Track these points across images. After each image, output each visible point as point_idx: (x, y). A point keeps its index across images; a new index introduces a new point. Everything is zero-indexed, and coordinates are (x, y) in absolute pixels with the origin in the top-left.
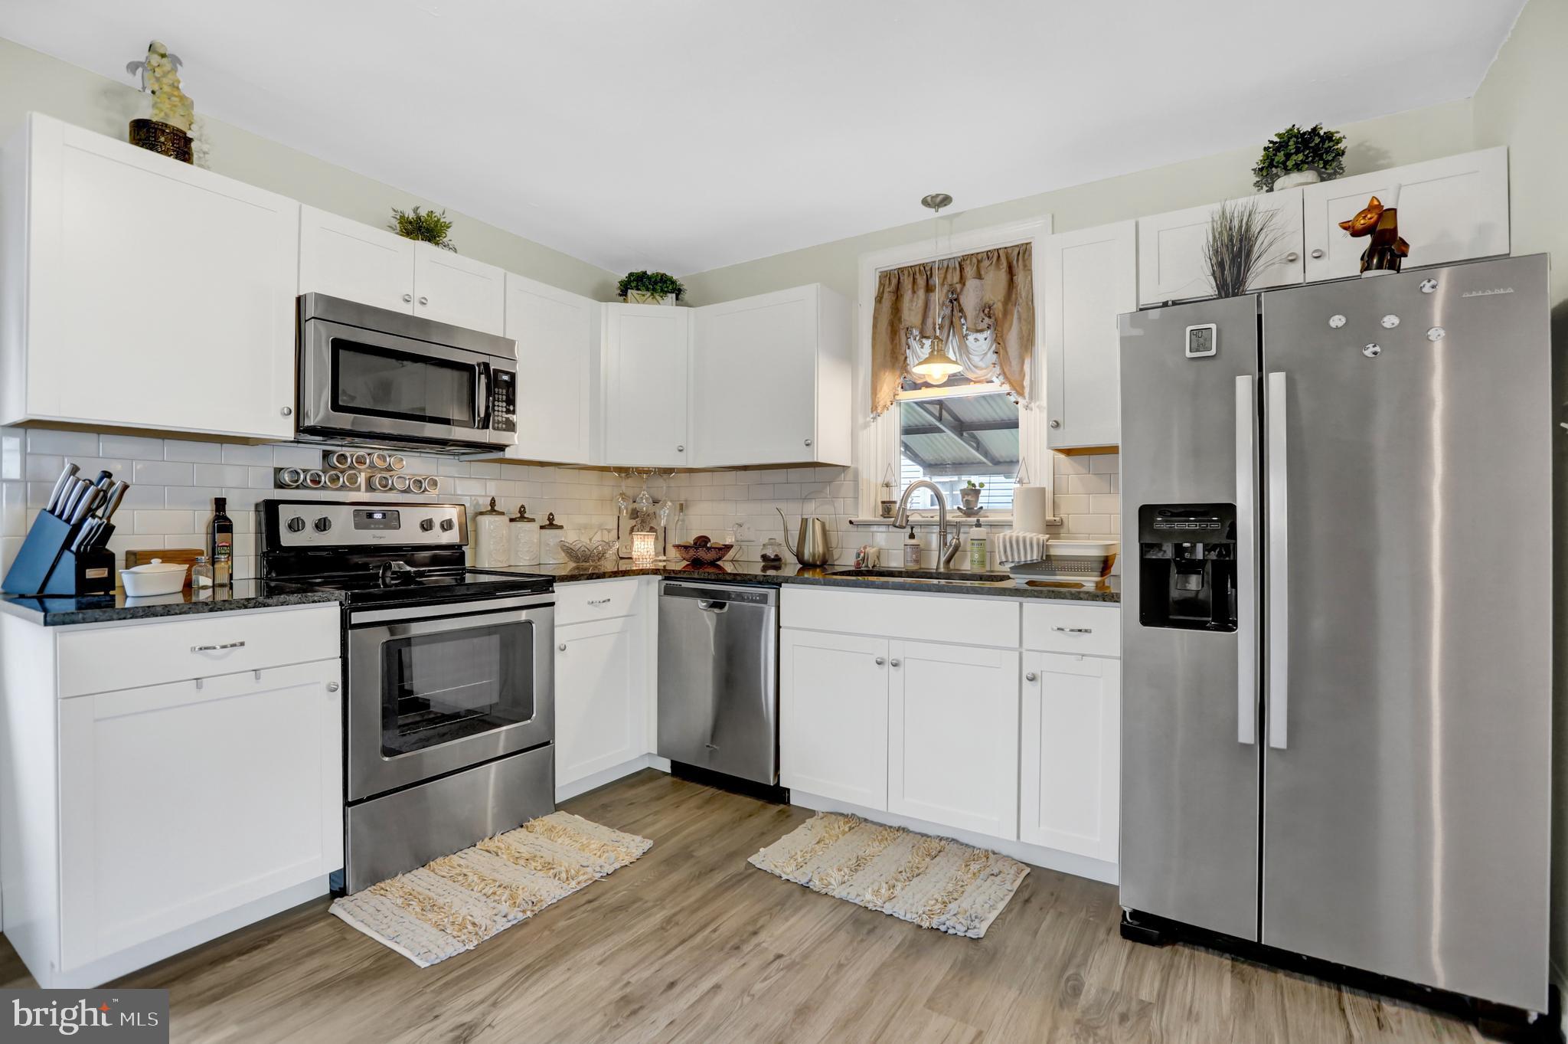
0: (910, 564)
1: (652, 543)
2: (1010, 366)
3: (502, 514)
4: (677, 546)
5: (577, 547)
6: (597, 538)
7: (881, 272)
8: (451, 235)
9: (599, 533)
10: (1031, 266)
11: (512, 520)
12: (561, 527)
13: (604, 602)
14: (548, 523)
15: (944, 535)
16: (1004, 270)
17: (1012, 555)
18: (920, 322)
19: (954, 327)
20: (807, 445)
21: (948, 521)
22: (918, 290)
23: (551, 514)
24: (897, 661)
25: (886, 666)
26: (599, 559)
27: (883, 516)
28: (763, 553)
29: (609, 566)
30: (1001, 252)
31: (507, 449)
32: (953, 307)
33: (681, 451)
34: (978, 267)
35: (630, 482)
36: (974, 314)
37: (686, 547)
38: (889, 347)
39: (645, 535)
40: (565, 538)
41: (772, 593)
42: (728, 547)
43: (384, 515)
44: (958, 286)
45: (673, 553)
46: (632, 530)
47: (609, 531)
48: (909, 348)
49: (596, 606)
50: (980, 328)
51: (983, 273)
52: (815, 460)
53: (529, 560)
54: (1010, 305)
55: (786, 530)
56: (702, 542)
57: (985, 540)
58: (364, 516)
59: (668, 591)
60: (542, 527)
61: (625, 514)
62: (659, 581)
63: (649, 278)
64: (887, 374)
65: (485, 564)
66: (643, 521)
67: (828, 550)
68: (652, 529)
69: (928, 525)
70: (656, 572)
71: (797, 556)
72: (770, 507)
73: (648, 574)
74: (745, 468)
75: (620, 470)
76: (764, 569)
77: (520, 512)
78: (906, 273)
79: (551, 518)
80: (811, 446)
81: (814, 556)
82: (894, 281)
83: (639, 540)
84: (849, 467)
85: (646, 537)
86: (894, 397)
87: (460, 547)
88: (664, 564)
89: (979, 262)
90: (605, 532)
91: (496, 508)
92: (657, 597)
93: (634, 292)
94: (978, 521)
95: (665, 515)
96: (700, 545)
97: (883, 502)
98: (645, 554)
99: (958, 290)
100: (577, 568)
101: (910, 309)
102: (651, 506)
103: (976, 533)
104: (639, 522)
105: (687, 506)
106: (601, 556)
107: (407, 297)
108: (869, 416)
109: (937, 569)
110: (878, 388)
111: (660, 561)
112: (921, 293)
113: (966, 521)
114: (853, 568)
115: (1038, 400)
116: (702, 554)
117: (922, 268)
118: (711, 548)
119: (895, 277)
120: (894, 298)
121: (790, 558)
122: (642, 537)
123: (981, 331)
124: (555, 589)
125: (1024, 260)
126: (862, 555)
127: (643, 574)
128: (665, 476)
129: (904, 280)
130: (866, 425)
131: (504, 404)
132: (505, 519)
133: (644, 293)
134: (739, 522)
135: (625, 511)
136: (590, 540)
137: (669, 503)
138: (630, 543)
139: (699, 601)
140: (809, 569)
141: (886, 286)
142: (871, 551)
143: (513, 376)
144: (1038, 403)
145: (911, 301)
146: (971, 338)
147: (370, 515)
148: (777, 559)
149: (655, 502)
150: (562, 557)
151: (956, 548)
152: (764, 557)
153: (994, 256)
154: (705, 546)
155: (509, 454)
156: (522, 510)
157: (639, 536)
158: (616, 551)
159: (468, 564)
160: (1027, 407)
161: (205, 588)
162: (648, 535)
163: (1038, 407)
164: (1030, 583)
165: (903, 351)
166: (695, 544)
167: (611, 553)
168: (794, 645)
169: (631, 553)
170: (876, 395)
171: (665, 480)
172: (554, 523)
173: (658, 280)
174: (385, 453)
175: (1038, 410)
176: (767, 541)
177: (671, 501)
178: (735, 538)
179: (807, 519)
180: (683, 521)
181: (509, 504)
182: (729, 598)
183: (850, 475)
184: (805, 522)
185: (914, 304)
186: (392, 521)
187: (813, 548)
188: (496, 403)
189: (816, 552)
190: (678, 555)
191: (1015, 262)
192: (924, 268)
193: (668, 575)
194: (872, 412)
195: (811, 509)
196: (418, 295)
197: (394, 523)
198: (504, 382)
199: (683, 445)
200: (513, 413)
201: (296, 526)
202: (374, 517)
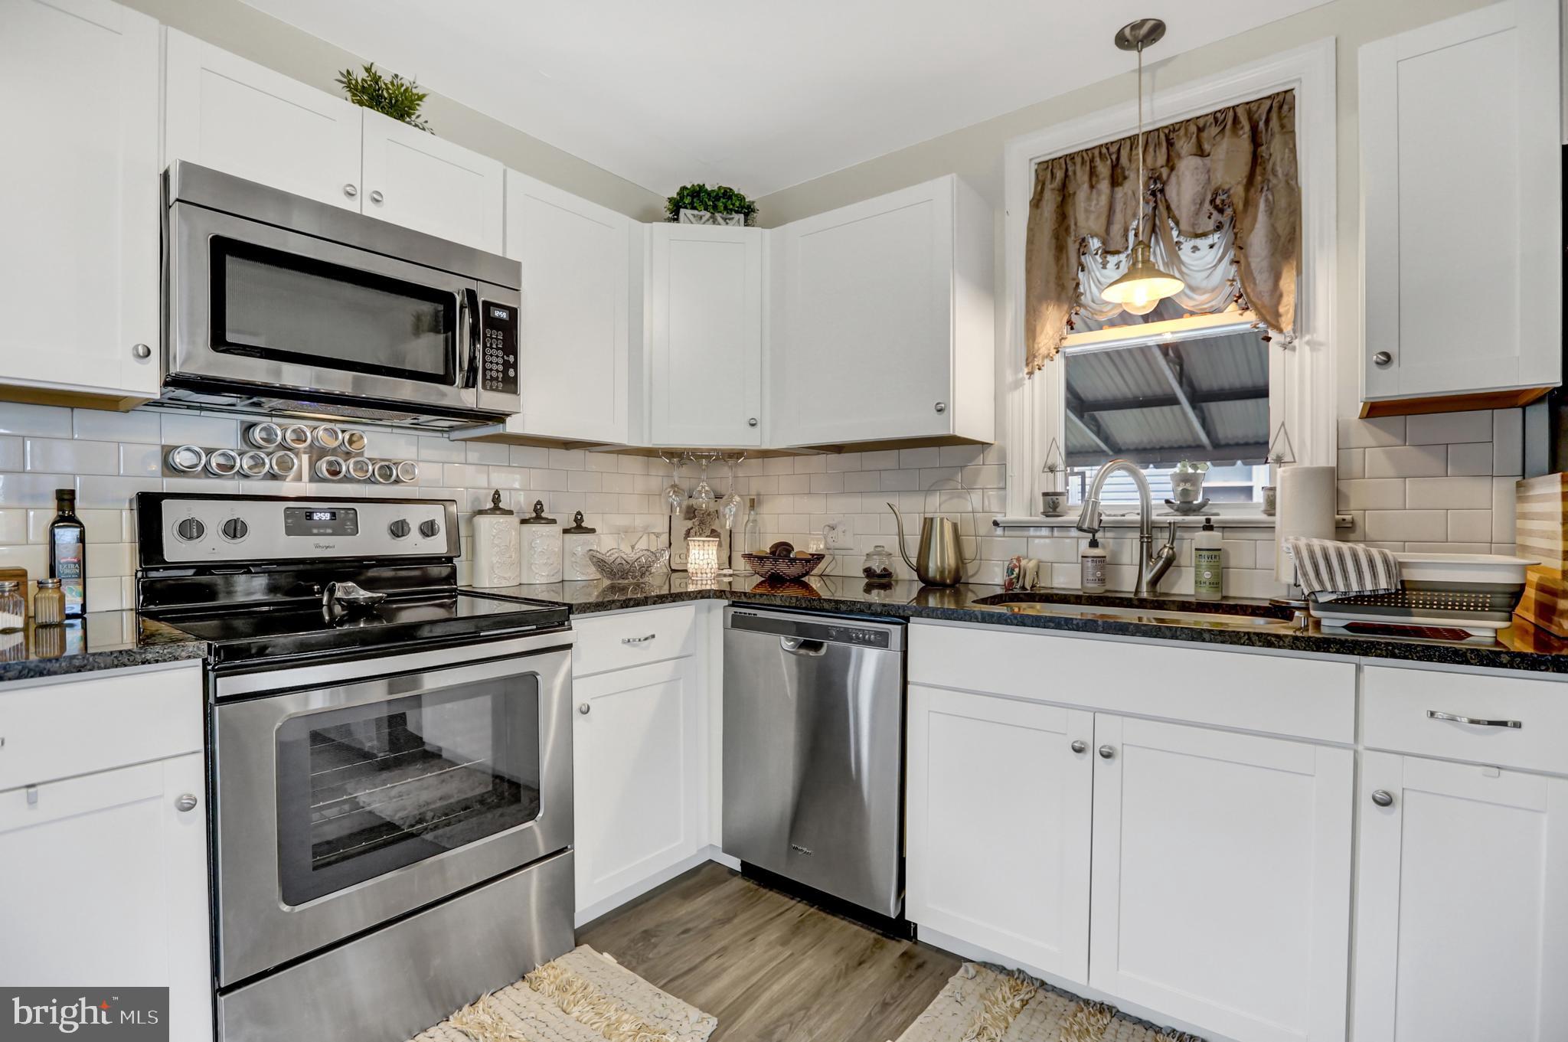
0: (1090, 585)
1: (715, 552)
2: (1255, 284)
3: (510, 513)
4: (748, 557)
5: (612, 559)
6: (642, 545)
7: (1039, 164)
8: (423, 110)
9: (645, 538)
10: (1293, 125)
11: (524, 522)
12: (593, 531)
13: (646, 639)
14: (575, 525)
15: (1148, 542)
16: (1245, 136)
17: (1332, 579)
18: (1104, 228)
19: (1156, 234)
20: (939, 411)
21: (1153, 522)
22: (1098, 182)
23: (579, 513)
24: (1110, 748)
25: (1088, 756)
26: (643, 575)
27: (1046, 514)
28: (867, 565)
29: (656, 584)
30: (1239, 111)
31: (508, 419)
32: (1156, 202)
33: (753, 425)
34: (1198, 137)
35: (685, 471)
36: (1193, 208)
37: (761, 558)
38: (1053, 270)
39: (704, 541)
40: (599, 544)
41: (895, 631)
42: (818, 558)
43: (333, 515)
44: (1165, 172)
45: (741, 564)
46: (688, 534)
47: (658, 535)
48: (1083, 270)
49: (635, 646)
50: (1200, 231)
51: (1207, 147)
52: (951, 433)
53: (548, 575)
54: (1253, 190)
55: (901, 534)
56: (782, 550)
57: (1220, 550)
58: (300, 520)
59: (738, 623)
60: (566, 531)
61: (678, 514)
62: (725, 607)
63: (709, 194)
64: (1050, 308)
65: (486, 582)
66: (702, 523)
67: (963, 563)
68: (714, 533)
69: (1120, 527)
70: (719, 594)
71: (918, 571)
72: (879, 503)
73: (709, 597)
74: (838, 449)
75: (672, 454)
76: (868, 589)
77: (535, 510)
78: (1078, 160)
79: (579, 518)
80: (946, 412)
81: (942, 572)
82: (1060, 174)
83: (697, 548)
84: (992, 444)
85: (706, 544)
86: (1061, 340)
87: (450, 560)
88: (731, 579)
89: (1200, 130)
90: (653, 537)
91: (501, 505)
92: (722, 629)
93: (689, 212)
94: (1208, 521)
95: (731, 515)
96: (779, 555)
97: (1045, 494)
98: (705, 566)
99: (1165, 176)
100: (613, 588)
101: (1087, 211)
102: (712, 503)
103: (1203, 539)
104: (696, 523)
105: (760, 503)
106: (645, 570)
107: (349, 189)
108: (1022, 370)
109: (1137, 592)
110: (1038, 329)
111: (725, 575)
112: (1104, 186)
113: (1183, 522)
114: (999, 591)
115: (1308, 332)
116: (784, 568)
117: (1104, 150)
118: (795, 560)
119: (1061, 168)
120: (1059, 199)
121: (904, 572)
122: (701, 544)
123: (1204, 235)
124: (573, 623)
125: (1280, 118)
126: (1017, 570)
127: (702, 597)
128: (731, 462)
129: (1075, 173)
130: (1017, 384)
131: (500, 353)
132: (514, 520)
133: (703, 213)
134: (831, 522)
135: (678, 508)
136: (633, 547)
137: (737, 498)
138: (684, 551)
139: (782, 638)
140: (934, 592)
141: (1048, 182)
142: (1030, 565)
143: (513, 313)
144: (1307, 338)
145: (1089, 199)
146: (1187, 245)
147: (309, 515)
148: (887, 574)
149: (718, 497)
150: (592, 573)
151: (1169, 562)
152: (868, 572)
153: (1225, 120)
154: (787, 556)
155: (512, 426)
156: (538, 508)
157: (697, 543)
158: (666, 562)
159: (462, 582)
160: (1285, 347)
162: (709, 541)
163: (1308, 343)
164: (1352, 627)
165: (1073, 275)
166: (773, 553)
167: (659, 567)
168: (929, 711)
169: (686, 564)
170: (1034, 339)
171: (731, 467)
172: (584, 525)
173: (721, 195)
174: (338, 427)
175: (1307, 348)
176: (871, 550)
177: (740, 496)
178: (825, 544)
179: (932, 519)
180: (755, 521)
181: (518, 499)
182: (828, 636)
183: (991, 456)
184: (928, 523)
185: (1094, 203)
186: (343, 520)
187: (941, 559)
188: (488, 351)
189: (946, 566)
190: (748, 567)
191: (1262, 124)
192: (1108, 149)
193: (738, 600)
194: (1027, 365)
195: (935, 504)
196: (369, 188)
197: (349, 526)
198: (500, 320)
199: (757, 416)
200: (515, 366)
201: (191, 530)
202: (316, 517)
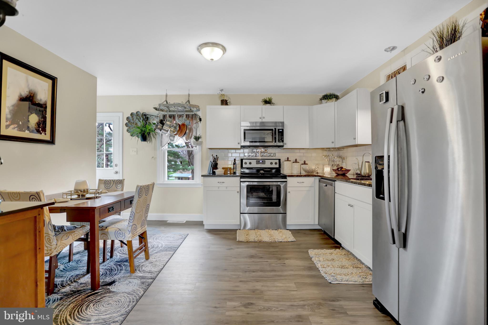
1: (329, 169)
3: (290, 161)
4: (333, 170)
5: (309, 169)
7: (387, 76)
11: (293, 162)
12: (307, 164)
23: (305, 160)
24: (352, 205)
33: (332, 143)
43: (262, 161)
49: (300, 183)
52: (357, 143)
53: (297, 172)
55: (359, 165)
58: (258, 162)
59: (320, 181)
60: (301, 164)
63: (328, 95)
73: (319, 176)
79: (305, 162)
80: (355, 139)
87: (279, 168)
91: (289, 159)
92: (318, 183)
93: (324, 100)
98: (326, 172)
107: (260, 118)
116: (339, 172)
143: (283, 130)
147: (259, 161)
155: (284, 147)
156: (296, 160)
157: (327, 166)
159: (282, 172)
161: (229, 174)
181: (292, 159)
186: (264, 162)
188: (280, 136)
190: (334, 172)
197: (264, 163)
198: (281, 131)
199: (334, 141)
200: (283, 138)
201: (246, 163)
202: (260, 162)
